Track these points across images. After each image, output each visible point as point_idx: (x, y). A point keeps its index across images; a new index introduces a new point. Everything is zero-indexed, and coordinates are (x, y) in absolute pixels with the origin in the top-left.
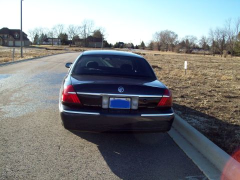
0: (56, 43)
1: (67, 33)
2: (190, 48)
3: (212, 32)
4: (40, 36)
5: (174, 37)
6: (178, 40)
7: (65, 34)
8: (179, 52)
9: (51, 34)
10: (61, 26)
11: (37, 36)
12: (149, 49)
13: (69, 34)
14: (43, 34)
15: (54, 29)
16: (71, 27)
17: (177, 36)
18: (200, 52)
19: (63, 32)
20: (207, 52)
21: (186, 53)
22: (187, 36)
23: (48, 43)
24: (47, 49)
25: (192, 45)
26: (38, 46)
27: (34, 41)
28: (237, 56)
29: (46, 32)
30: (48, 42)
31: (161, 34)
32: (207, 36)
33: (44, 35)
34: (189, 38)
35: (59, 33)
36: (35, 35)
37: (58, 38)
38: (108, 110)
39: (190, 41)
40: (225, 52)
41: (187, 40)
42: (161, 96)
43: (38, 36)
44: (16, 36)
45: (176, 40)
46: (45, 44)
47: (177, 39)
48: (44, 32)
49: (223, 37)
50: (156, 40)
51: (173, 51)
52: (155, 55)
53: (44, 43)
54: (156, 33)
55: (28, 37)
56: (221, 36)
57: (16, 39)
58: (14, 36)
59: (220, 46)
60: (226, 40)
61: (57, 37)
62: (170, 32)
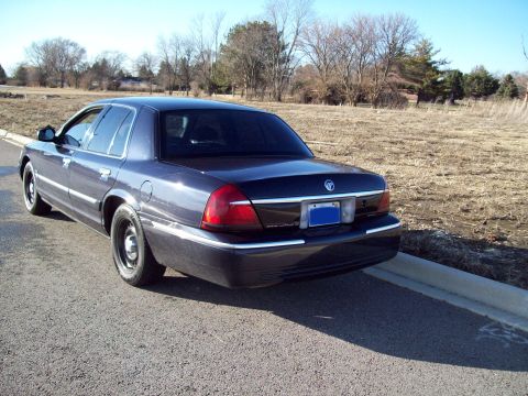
2: (113, 78)
5: (77, 54)
8: (92, 89)
12: (18, 81)
17: (83, 51)
21: (109, 89)
22: (107, 52)
28: (220, 92)
31: (46, 48)
34: (109, 56)
39: (111, 63)
40: (195, 85)
45: (83, 61)
47: (86, 58)
50: (34, 61)
51: (77, 86)
52: (49, 96)
54: (34, 45)
56: (183, 50)
62: (67, 42)
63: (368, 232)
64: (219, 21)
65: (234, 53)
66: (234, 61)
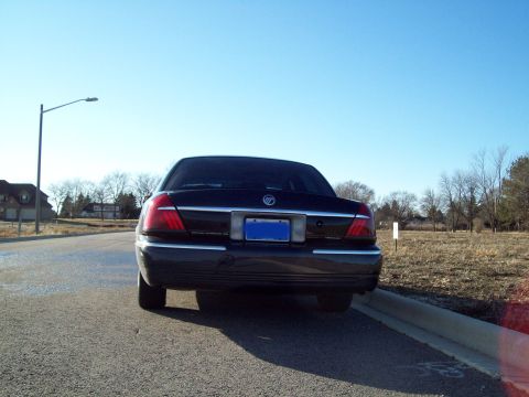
0: (111, 215)
1: (135, 193)
2: (402, 218)
3: (446, 180)
4: (75, 200)
5: (365, 196)
6: (376, 201)
7: (131, 195)
8: (379, 228)
9: (100, 194)
10: (122, 178)
11: (68, 198)
13: (139, 195)
14: (81, 196)
15: (106, 183)
16: (143, 180)
17: (371, 193)
18: (424, 225)
19: (127, 191)
20: (440, 226)
22: (396, 194)
23: (93, 214)
24: (89, 225)
25: (406, 213)
26: (70, 220)
27: (63, 209)
29: (87, 191)
30: (93, 211)
32: (437, 191)
33: (85, 196)
34: (398, 197)
35: (116, 192)
36: (65, 195)
37: (115, 205)
38: (243, 245)
39: (400, 203)
40: (477, 222)
41: (395, 203)
42: (353, 216)
43: (71, 199)
44: (24, 197)
46: (85, 217)
47: (373, 199)
48: (83, 191)
49: (472, 190)
53: (84, 213)
55: (49, 201)
56: (466, 188)
57: (23, 205)
58: (18, 199)
59: (466, 211)
60: (478, 197)
61: (112, 202)
62: (357, 184)
63: (315, 252)
64: (502, 155)
65: (517, 187)
66: (517, 195)
